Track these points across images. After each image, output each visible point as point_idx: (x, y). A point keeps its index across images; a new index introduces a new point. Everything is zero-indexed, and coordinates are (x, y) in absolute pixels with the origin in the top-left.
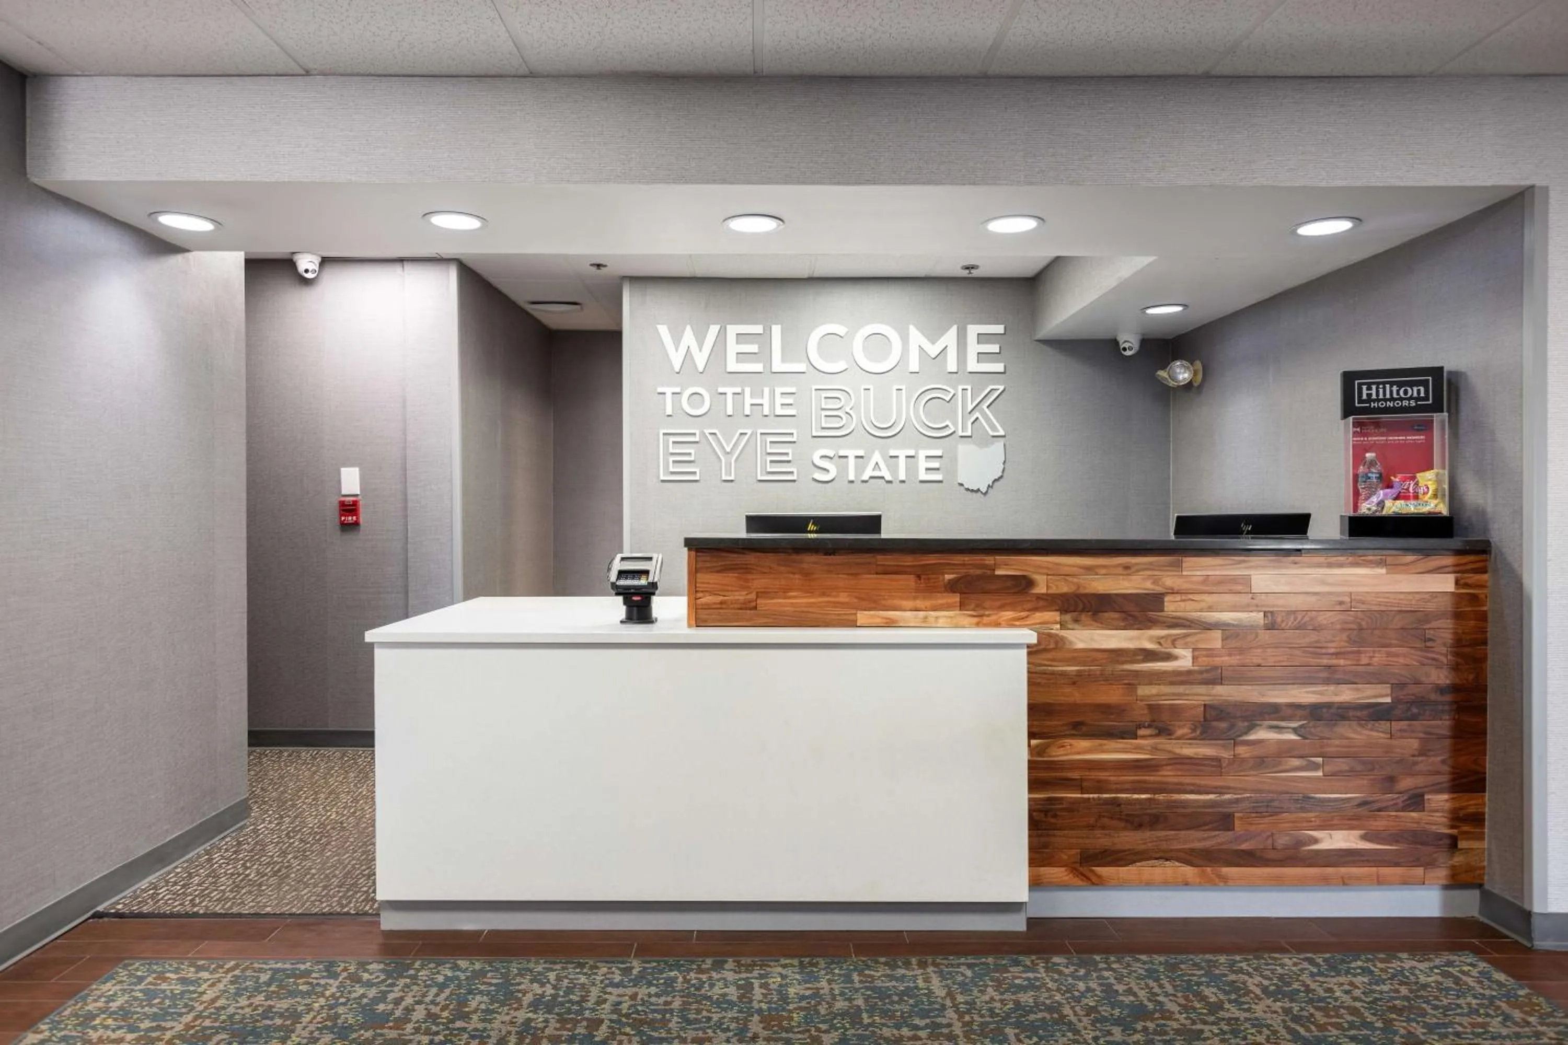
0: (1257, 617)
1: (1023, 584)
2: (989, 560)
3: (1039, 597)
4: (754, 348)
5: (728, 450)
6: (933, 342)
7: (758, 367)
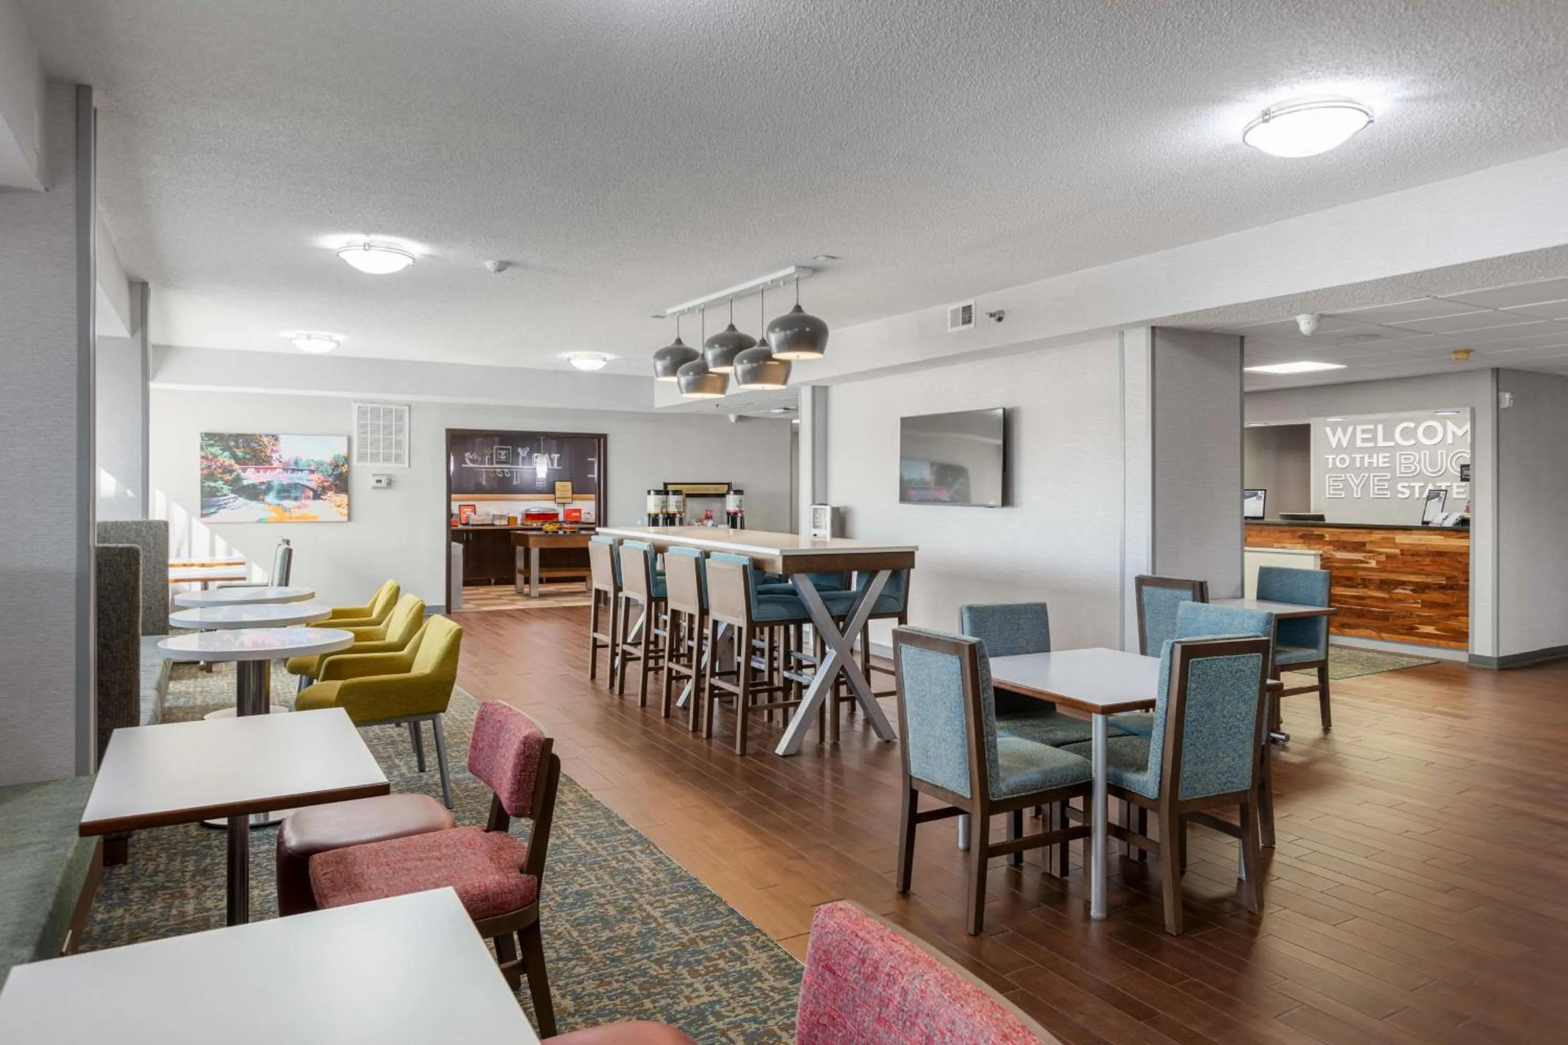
0: (1398, 551)
1: (1321, 537)
2: (1312, 529)
3: (1326, 541)
4: (1369, 436)
5: (1357, 483)
6: (1460, 428)
7: (1372, 444)
